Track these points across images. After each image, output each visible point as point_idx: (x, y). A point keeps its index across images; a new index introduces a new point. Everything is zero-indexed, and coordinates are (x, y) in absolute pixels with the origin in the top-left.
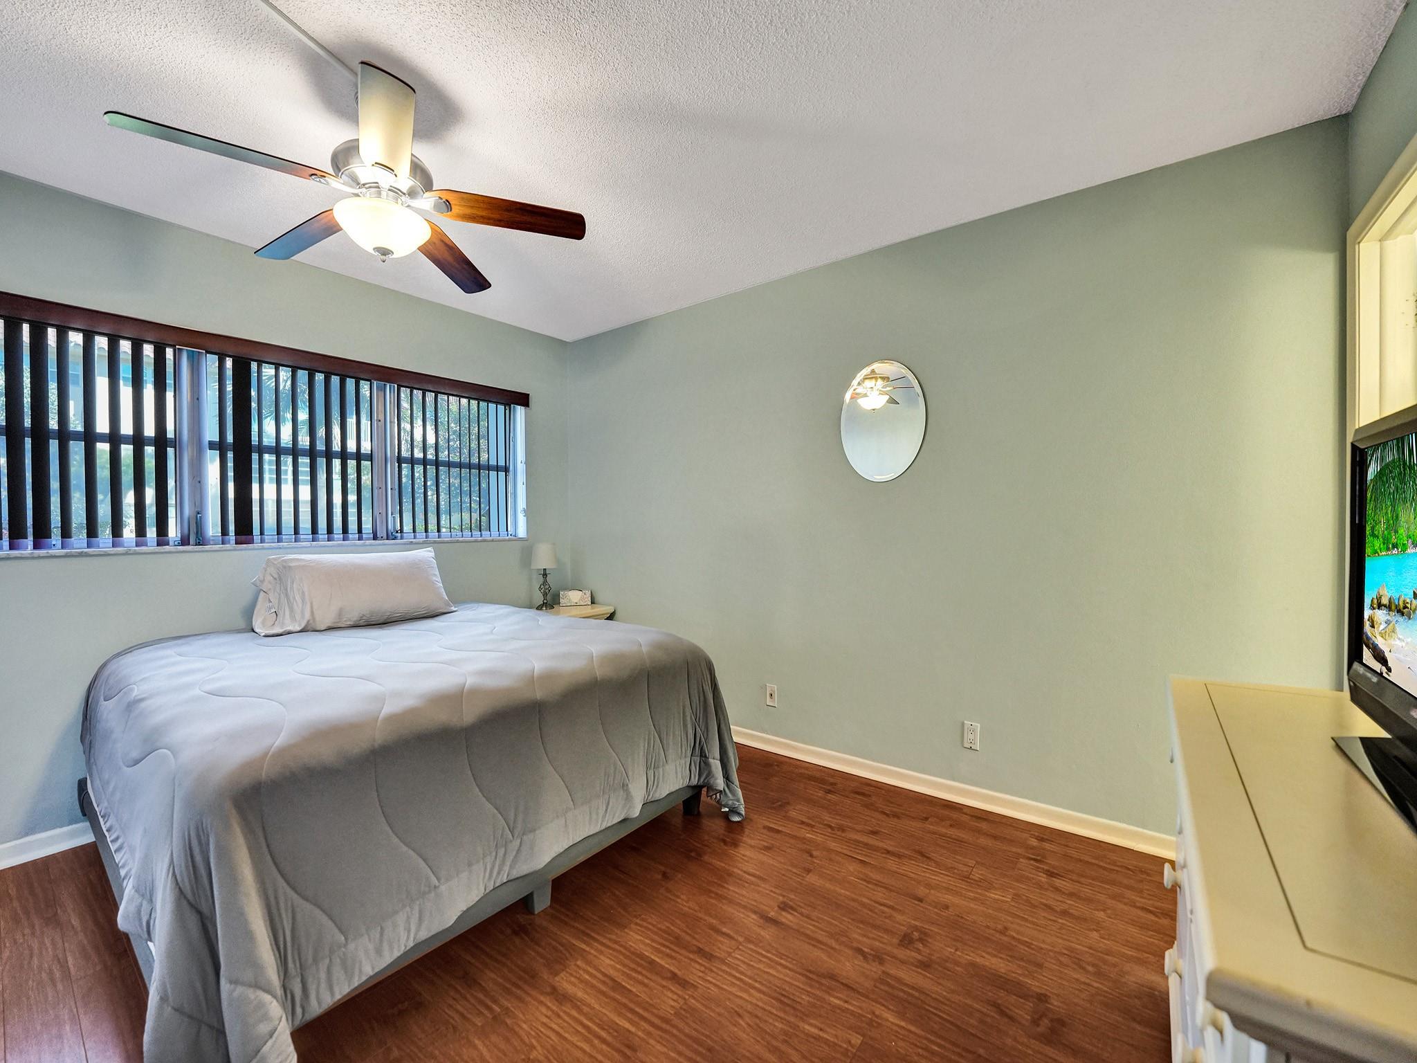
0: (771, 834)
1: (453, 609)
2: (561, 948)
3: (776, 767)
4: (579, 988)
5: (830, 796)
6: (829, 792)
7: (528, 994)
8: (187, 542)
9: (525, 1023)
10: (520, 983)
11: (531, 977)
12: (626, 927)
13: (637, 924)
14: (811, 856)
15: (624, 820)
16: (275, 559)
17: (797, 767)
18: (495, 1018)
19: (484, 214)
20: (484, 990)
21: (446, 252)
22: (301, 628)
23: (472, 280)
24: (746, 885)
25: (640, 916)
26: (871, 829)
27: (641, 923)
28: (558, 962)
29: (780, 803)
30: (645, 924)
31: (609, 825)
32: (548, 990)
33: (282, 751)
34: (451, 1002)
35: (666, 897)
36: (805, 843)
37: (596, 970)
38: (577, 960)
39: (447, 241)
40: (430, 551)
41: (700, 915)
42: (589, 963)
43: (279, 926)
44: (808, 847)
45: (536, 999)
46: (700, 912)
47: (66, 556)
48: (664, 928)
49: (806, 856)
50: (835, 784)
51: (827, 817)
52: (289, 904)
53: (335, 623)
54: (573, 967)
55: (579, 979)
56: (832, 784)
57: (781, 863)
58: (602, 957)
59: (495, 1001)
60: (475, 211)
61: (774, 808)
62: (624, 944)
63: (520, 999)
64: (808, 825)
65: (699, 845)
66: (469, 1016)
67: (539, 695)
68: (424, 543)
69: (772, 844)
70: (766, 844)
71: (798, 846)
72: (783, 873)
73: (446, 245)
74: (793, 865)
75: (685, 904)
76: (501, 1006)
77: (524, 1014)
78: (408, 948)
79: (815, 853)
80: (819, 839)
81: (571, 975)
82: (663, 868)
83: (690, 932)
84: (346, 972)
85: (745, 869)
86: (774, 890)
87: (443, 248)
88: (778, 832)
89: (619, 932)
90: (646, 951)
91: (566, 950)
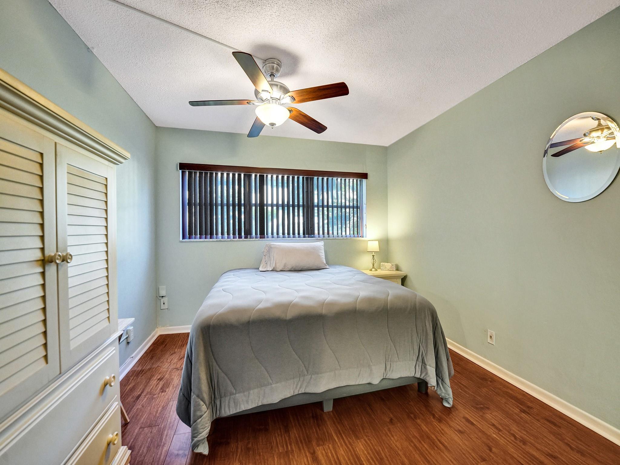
0: (467, 424)
1: (328, 267)
2: (326, 434)
3: (489, 382)
4: (324, 458)
5: (523, 415)
6: (524, 412)
7: (304, 449)
8: (246, 237)
9: (296, 461)
10: (303, 441)
11: (308, 441)
12: (359, 439)
13: (365, 440)
14: (491, 450)
15: (369, 384)
16: (268, 244)
17: (504, 386)
18: (287, 452)
19: (306, 97)
20: (289, 436)
21: (304, 118)
22: (272, 269)
23: (318, 128)
24: (436, 448)
25: (369, 436)
26: (550, 452)
27: (367, 440)
28: (321, 440)
29: (482, 406)
30: (369, 442)
31: (360, 383)
32: (312, 451)
33: (220, 315)
34: (277, 435)
35: (387, 433)
36: (489, 440)
37: (335, 454)
38: (330, 444)
39: (302, 113)
40: (321, 243)
41: (400, 452)
42: (334, 448)
43: (213, 379)
44: (491, 444)
45: (305, 453)
46: (401, 451)
47: (217, 241)
48: (377, 449)
49: (485, 448)
50: (531, 408)
51: (514, 428)
52: (217, 372)
53: (283, 269)
54: (327, 446)
55: (326, 453)
56: (528, 407)
57: (466, 445)
58: (341, 449)
59: (291, 444)
60: (303, 97)
61: (477, 408)
62: (354, 447)
63: (300, 450)
64: (497, 428)
65: (418, 412)
66: (279, 446)
67: (324, 312)
68: (322, 239)
69: (465, 431)
70: (460, 429)
71: (483, 439)
72: (464, 452)
73: (302, 115)
74: (473, 450)
75: (395, 442)
76: (291, 448)
77: (297, 458)
78: (259, 405)
79: (494, 449)
80: (502, 441)
81: (324, 450)
82: (392, 416)
83: (389, 459)
84: (235, 404)
85: (439, 438)
86: (453, 460)
87: (302, 117)
88: (472, 424)
89: (355, 440)
90: (363, 458)
91: (329, 437)
